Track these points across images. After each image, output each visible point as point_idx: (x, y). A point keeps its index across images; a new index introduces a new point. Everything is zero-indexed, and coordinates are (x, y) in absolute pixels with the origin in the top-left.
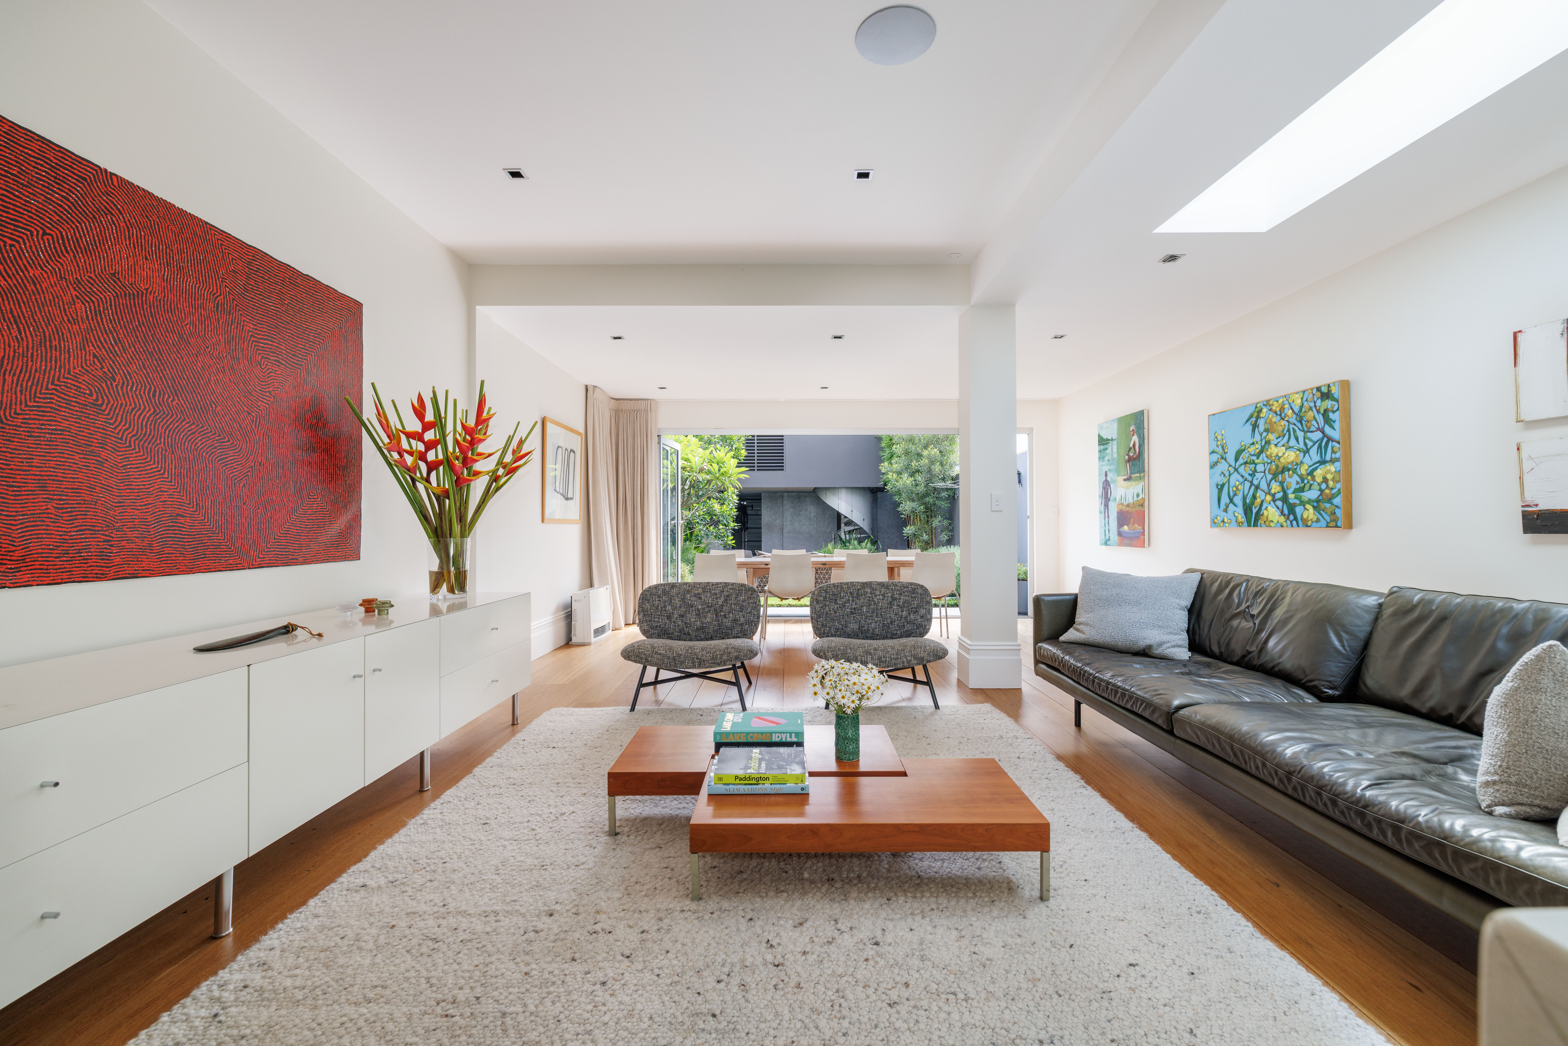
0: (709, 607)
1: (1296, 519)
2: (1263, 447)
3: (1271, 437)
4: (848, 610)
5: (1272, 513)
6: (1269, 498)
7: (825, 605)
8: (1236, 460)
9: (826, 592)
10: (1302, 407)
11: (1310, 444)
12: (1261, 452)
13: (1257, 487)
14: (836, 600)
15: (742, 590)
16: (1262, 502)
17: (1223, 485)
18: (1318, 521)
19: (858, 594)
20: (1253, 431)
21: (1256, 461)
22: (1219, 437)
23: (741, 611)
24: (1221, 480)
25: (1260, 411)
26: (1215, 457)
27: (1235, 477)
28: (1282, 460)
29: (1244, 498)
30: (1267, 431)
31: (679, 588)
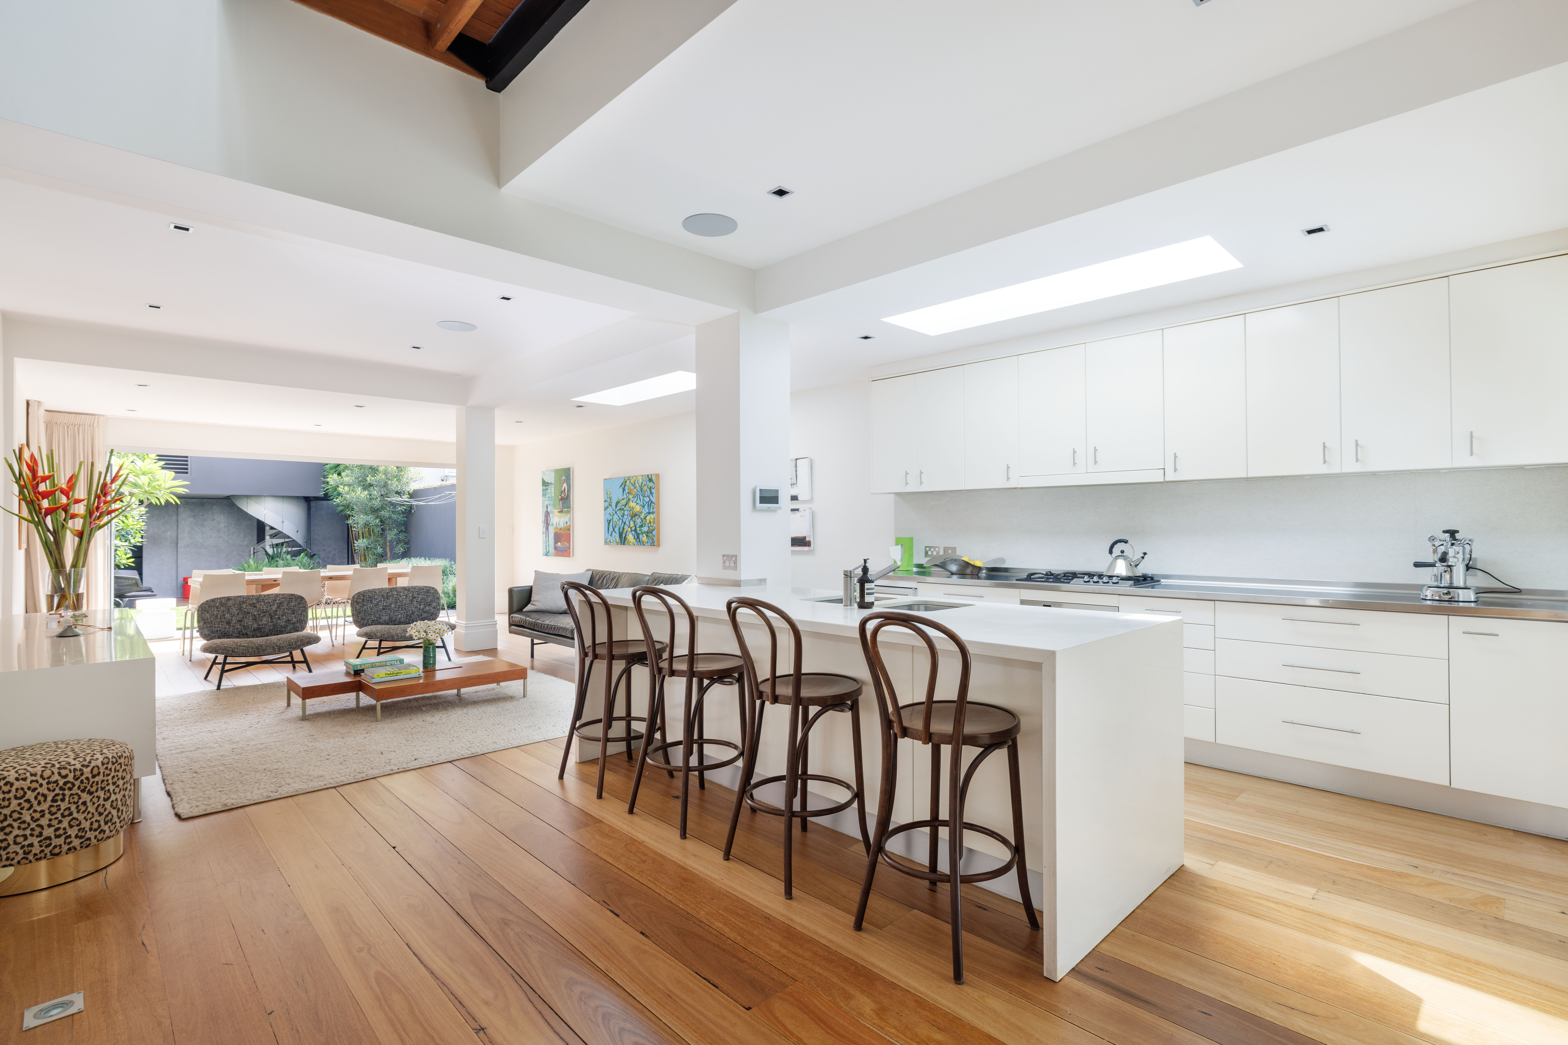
0: (264, 612)
1: (639, 541)
2: (627, 502)
3: (631, 497)
4: (381, 607)
5: (630, 537)
6: (629, 529)
7: (364, 605)
8: (616, 507)
9: (364, 596)
10: (642, 483)
11: (645, 503)
12: (626, 504)
13: (625, 523)
14: (371, 601)
15: (292, 598)
16: (627, 531)
17: (610, 521)
18: (647, 542)
19: (387, 596)
20: (623, 492)
21: (625, 509)
22: (609, 493)
23: (293, 614)
24: (610, 518)
25: (626, 482)
26: (607, 504)
27: (616, 516)
28: (635, 510)
29: (619, 529)
30: (628, 493)
31: (234, 600)
